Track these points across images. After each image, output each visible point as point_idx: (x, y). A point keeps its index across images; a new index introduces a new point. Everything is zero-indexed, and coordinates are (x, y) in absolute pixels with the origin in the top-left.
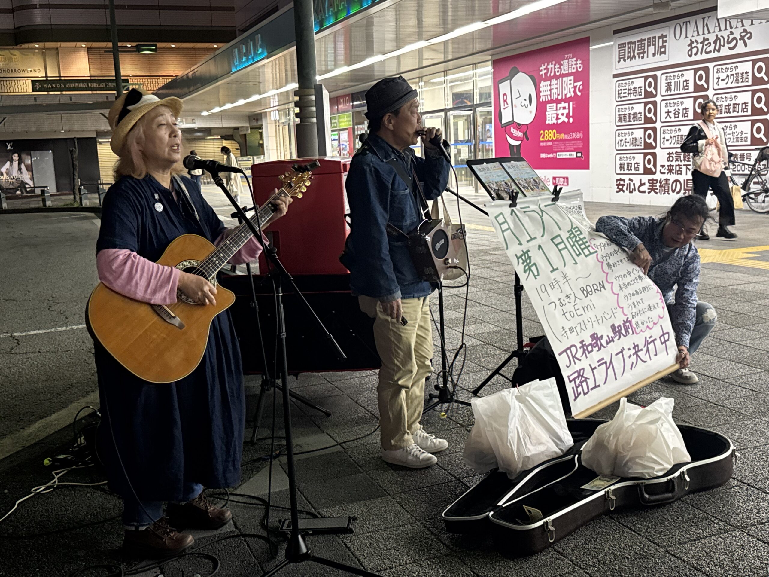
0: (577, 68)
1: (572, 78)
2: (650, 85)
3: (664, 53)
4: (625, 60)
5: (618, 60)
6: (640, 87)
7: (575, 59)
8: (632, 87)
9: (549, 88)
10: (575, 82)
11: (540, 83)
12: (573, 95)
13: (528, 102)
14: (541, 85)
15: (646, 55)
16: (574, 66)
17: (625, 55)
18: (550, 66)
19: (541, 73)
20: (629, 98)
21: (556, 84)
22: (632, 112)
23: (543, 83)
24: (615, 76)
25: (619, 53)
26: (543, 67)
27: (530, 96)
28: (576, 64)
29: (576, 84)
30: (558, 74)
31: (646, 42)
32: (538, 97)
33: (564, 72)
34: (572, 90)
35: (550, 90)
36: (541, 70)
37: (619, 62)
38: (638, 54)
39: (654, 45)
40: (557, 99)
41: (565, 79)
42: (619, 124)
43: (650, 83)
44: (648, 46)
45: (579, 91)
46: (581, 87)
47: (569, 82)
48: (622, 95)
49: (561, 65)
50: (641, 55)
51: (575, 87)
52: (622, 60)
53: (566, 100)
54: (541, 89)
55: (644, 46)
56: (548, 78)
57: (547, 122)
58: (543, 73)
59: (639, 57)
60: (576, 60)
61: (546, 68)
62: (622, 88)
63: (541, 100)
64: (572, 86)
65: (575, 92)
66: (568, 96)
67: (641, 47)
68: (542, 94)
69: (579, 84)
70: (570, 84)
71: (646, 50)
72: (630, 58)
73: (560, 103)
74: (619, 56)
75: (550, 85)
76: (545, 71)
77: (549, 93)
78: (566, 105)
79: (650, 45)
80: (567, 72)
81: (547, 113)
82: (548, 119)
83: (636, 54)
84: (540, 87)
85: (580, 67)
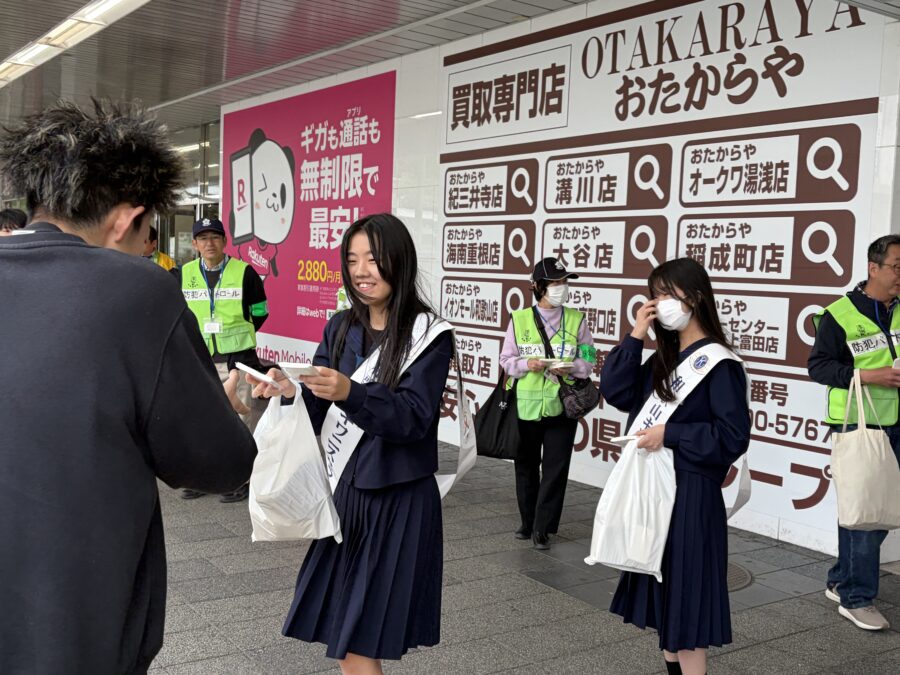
0: (369, 136)
1: (359, 157)
2: (520, 184)
3: (558, 108)
4: (466, 125)
5: (451, 122)
6: (498, 187)
7: (365, 118)
8: (480, 185)
9: (316, 175)
10: (364, 166)
11: (301, 164)
12: (360, 193)
13: (278, 200)
14: (303, 168)
15: (513, 113)
16: (364, 133)
17: (467, 112)
18: (320, 131)
19: (303, 144)
20: (473, 210)
21: (330, 168)
22: (479, 241)
23: (306, 165)
24: (445, 158)
25: (455, 108)
26: (307, 133)
27: (283, 188)
28: (368, 129)
29: (366, 171)
30: (333, 147)
31: (515, 84)
32: (297, 191)
33: (346, 145)
34: (359, 183)
35: (319, 180)
36: (304, 139)
37: (454, 126)
38: (497, 111)
39: (534, 90)
40: (330, 198)
41: (346, 158)
42: (450, 265)
43: (521, 178)
44: (520, 92)
45: (373, 185)
46: (376, 179)
47: (354, 166)
48: (460, 201)
49: (339, 129)
50: (503, 114)
51: (365, 177)
52: (460, 123)
53: (348, 203)
54: (303, 176)
55: (511, 93)
56: (316, 156)
57: (312, 244)
58: (306, 143)
59: (498, 118)
60: (369, 121)
61: (313, 136)
62: (460, 186)
63: (302, 198)
64: (359, 174)
65: (364, 186)
66: (351, 194)
67: (503, 95)
68: (304, 186)
69: (372, 170)
70: (356, 170)
71: (514, 101)
72: (479, 120)
73: (337, 208)
74: (455, 113)
75: (319, 169)
76: (311, 140)
77: (315, 185)
78: (346, 213)
79: (524, 92)
80: (350, 144)
81: (312, 226)
82: (312, 237)
83: (491, 110)
84: (300, 172)
85: (375, 136)
